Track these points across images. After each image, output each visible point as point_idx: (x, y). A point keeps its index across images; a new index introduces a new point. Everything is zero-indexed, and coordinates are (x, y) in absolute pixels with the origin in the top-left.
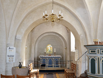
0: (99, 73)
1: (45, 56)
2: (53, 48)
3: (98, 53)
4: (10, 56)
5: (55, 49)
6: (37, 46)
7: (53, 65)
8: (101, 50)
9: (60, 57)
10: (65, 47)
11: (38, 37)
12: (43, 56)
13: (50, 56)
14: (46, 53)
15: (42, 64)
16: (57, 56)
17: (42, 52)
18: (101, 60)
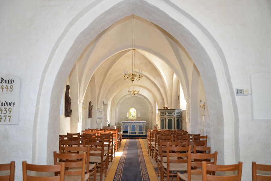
0: (166, 128)
1: (128, 122)
2: (137, 112)
3: (166, 115)
4: (99, 118)
5: (139, 113)
6: (117, 110)
7: (137, 131)
8: (168, 113)
9: (145, 123)
10: (151, 110)
11: (119, 99)
12: (126, 122)
13: (133, 122)
14: (129, 118)
15: (124, 131)
16: (141, 122)
17: (124, 118)
18: (168, 120)
